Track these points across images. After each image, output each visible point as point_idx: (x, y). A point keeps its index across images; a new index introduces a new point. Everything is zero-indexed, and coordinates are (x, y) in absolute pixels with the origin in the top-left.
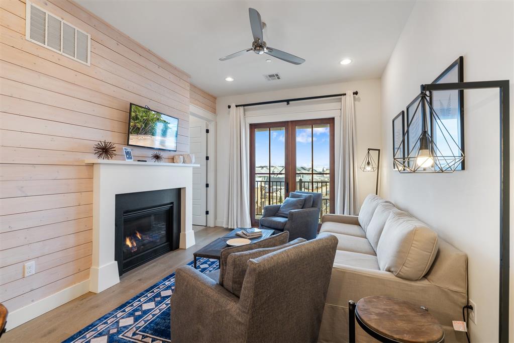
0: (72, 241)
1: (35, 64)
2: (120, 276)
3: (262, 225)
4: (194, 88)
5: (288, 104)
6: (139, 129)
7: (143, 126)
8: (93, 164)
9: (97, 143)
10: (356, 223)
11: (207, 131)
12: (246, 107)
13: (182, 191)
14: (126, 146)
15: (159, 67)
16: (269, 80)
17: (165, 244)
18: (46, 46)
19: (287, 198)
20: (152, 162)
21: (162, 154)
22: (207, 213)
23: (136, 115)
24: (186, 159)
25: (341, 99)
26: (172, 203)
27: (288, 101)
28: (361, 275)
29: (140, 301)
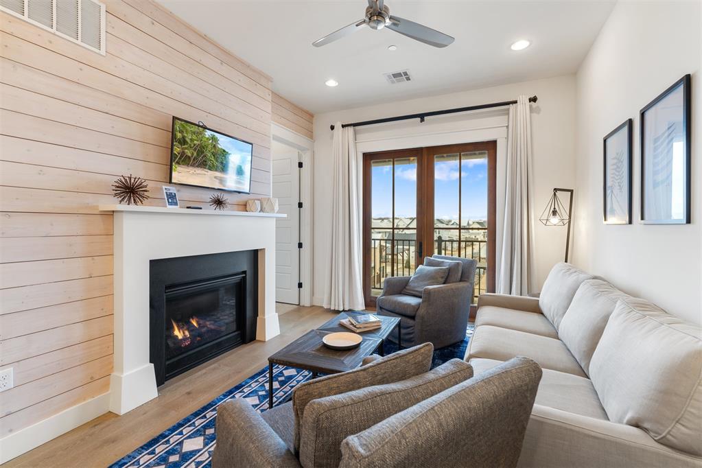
0: (78, 333)
1: (6, 46)
2: (158, 386)
3: (381, 308)
4: (279, 99)
5: (422, 120)
6: (189, 157)
7: (195, 154)
8: (113, 211)
9: (116, 179)
10: (536, 309)
11: (300, 165)
12: (358, 128)
13: (260, 254)
14: (168, 184)
15: (222, 62)
16: (393, 82)
17: (234, 334)
18: (25, 18)
19: (420, 266)
20: (211, 210)
21: (225, 197)
22: (300, 285)
23: (184, 137)
24: (264, 206)
25: (508, 109)
26: (244, 272)
27: (422, 117)
28: (578, 432)
29: (181, 433)
